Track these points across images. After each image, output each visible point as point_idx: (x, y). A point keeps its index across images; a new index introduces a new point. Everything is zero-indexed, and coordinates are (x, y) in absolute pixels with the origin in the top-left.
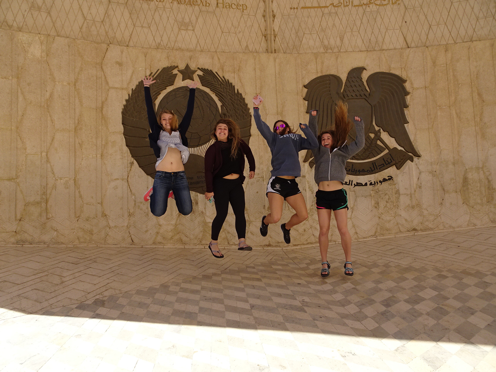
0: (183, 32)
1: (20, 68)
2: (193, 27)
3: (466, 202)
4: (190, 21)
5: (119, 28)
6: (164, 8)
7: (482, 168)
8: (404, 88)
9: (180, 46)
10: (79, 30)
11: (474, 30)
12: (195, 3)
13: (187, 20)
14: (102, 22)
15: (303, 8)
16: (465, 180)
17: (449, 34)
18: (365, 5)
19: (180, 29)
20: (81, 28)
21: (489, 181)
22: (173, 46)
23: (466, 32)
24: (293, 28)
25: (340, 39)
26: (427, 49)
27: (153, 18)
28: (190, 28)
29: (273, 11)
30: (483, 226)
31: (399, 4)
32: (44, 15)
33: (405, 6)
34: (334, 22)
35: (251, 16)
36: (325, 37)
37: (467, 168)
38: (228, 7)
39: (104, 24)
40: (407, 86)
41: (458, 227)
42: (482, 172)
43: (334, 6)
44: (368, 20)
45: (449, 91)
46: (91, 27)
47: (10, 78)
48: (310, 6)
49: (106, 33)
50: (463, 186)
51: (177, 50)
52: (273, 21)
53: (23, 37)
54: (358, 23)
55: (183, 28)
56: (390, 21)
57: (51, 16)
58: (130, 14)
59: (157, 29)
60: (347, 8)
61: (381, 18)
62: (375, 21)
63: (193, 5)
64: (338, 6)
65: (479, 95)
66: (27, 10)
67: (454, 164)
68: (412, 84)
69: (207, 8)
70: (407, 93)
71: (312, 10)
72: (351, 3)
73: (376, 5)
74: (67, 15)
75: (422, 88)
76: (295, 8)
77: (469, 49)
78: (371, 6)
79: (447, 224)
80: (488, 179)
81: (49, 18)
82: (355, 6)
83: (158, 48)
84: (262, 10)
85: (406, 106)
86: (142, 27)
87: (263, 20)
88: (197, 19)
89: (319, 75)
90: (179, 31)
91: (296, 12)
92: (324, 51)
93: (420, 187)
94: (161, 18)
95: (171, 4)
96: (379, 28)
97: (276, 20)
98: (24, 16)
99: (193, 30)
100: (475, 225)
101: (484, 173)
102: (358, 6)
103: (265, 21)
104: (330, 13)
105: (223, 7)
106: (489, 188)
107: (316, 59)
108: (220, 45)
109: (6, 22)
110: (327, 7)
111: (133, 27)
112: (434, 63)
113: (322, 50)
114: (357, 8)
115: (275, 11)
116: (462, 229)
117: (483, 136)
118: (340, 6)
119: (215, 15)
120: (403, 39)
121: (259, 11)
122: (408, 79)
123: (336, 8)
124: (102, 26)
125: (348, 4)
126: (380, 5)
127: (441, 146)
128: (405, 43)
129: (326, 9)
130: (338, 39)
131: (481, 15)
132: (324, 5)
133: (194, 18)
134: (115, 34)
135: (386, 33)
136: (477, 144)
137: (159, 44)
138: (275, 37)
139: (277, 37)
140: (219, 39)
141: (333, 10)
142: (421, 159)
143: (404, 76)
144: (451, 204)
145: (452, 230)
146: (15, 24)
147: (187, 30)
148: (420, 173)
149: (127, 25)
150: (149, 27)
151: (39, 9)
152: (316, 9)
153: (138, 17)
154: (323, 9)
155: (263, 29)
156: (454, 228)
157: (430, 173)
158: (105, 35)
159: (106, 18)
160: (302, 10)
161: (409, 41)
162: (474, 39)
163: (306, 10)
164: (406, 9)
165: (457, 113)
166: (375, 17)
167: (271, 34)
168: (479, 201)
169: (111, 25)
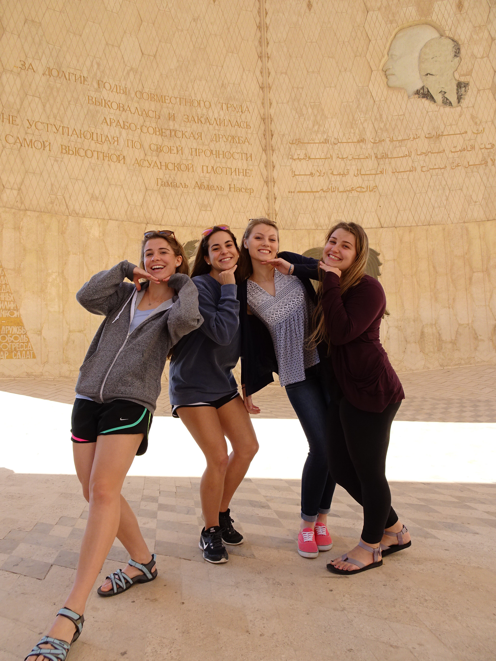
0: (203, 212)
1: (85, 246)
2: (211, 208)
3: (422, 351)
4: (209, 203)
5: (154, 210)
6: (188, 192)
7: (435, 324)
8: (377, 260)
9: (201, 224)
10: (125, 213)
11: (431, 216)
12: (212, 188)
13: (206, 202)
14: (141, 206)
15: (299, 192)
16: (422, 333)
17: (413, 218)
18: (348, 191)
19: (200, 210)
20: (126, 212)
21: (440, 335)
22: (195, 224)
23: (425, 218)
24: (291, 208)
25: (328, 219)
26: (396, 229)
27: (180, 201)
28: (209, 209)
29: (274, 194)
30: (434, 369)
31: (375, 191)
32: (100, 203)
33: (380, 194)
34: (323, 204)
35: (256, 198)
36: (316, 216)
37: (424, 324)
38: (238, 191)
39: (143, 207)
40: (380, 258)
41: (416, 370)
42: (434, 328)
43: (324, 192)
44: (351, 204)
45: (411, 263)
46: (133, 211)
47: (79, 254)
48: (304, 190)
49: (144, 215)
50: (421, 338)
51: (198, 227)
52: (275, 202)
53: (86, 222)
54: (343, 206)
55: (203, 209)
56: (368, 205)
57: (105, 204)
58: (162, 198)
59: (183, 210)
60: (334, 193)
61: (361, 202)
62: (356, 205)
63: (211, 190)
64: (327, 192)
65: (434, 267)
66: (89, 201)
67: (414, 321)
68: (384, 256)
69: (222, 192)
70: (380, 264)
71: (306, 194)
72: (337, 189)
73: (357, 191)
74: (116, 202)
75: (391, 260)
76: (293, 191)
77: (427, 231)
78: (353, 192)
79: (408, 367)
80: (439, 333)
81: (103, 205)
82: (340, 192)
83: (183, 226)
84: (266, 193)
85: (379, 275)
86: (171, 209)
87: (266, 201)
88: (214, 201)
89: (311, 247)
90: (200, 211)
91: (293, 195)
92: (315, 228)
93: (389, 339)
94: (186, 202)
95: (194, 190)
96: (359, 210)
97: (277, 201)
98: (86, 205)
99: (211, 211)
100: (428, 368)
101: (436, 328)
102: (343, 192)
103: (268, 202)
104: (320, 197)
105: (235, 191)
106: (439, 340)
107: (309, 234)
108: (232, 223)
109: (75, 211)
110: (318, 192)
111: (164, 209)
112: (401, 241)
113: (313, 227)
114: (342, 193)
115: (276, 194)
116: (419, 371)
117: (436, 299)
118: (329, 191)
119: (228, 198)
120: (378, 220)
121: (263, 194)
122: (381, 253)
123: (325, 193)
124: (141, 209)
125: (335, 190)
126: (360, 192)
127: (405, 306)
128: (379, 223)
129: (317, 193)
130: (327, 218)
131: (436, 205)
132: (316, 190)
133: (211, 201)
134: (151, 215)
135: (364, 214)
136: (431, 305)
137: (185, 222)
138: (276, 215)
139: (277, 216)
140: (232, 217)
141: (323, 195)
142: (390, 316)
143: (378, 251)
144: (411, 352)
145: (411, 372)
146: (80, 212)
147: (206, 210)
148: (389, 328)
149: (159, 207)
150: (177, 209)
151: (97, 199)
152: (309, 193)
153: (168, 201)
154: (315, 193)
155: (266, 209)
156: (413, 370)
157: (396, 327)
158: (143, 216)
159: (144, 203)
160: (298, 194)
161: (382, 222)
162: (431, 223)
163: (301, 194)
164: (381, 196)
165: (417, 281)
166: (356, 201)
167: (272, 213)
168: (432, 350)
169: (148, 208)
